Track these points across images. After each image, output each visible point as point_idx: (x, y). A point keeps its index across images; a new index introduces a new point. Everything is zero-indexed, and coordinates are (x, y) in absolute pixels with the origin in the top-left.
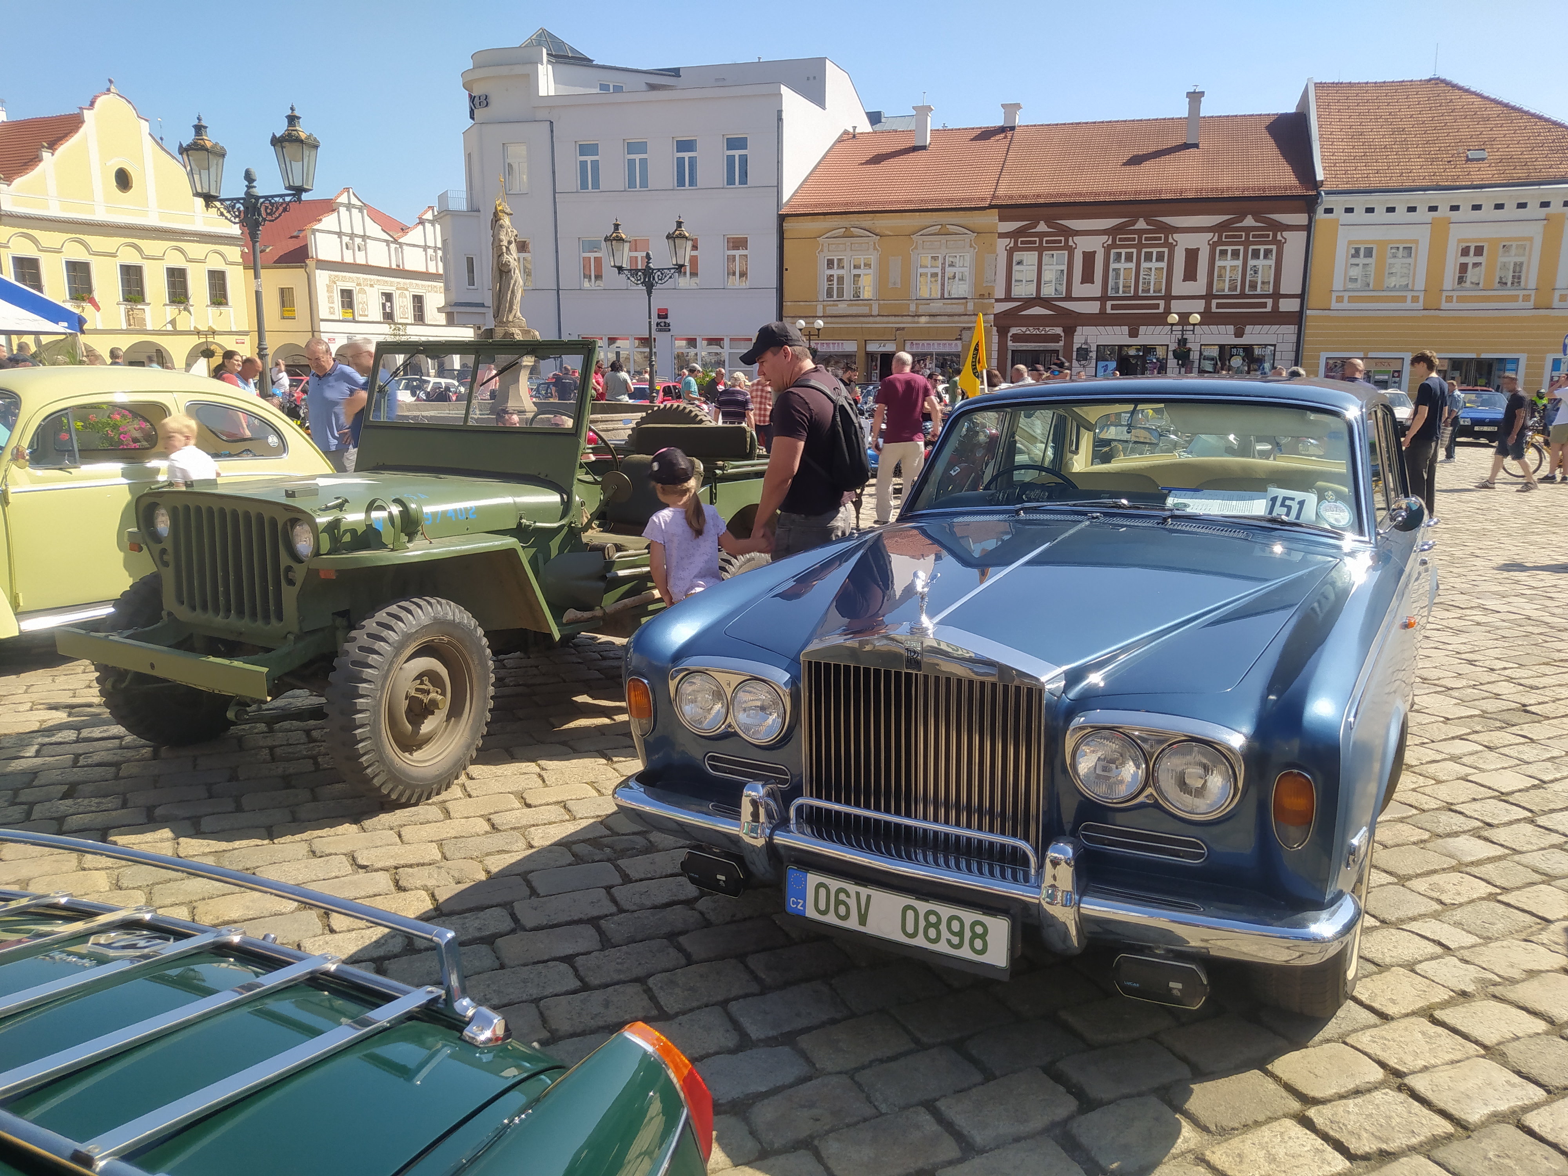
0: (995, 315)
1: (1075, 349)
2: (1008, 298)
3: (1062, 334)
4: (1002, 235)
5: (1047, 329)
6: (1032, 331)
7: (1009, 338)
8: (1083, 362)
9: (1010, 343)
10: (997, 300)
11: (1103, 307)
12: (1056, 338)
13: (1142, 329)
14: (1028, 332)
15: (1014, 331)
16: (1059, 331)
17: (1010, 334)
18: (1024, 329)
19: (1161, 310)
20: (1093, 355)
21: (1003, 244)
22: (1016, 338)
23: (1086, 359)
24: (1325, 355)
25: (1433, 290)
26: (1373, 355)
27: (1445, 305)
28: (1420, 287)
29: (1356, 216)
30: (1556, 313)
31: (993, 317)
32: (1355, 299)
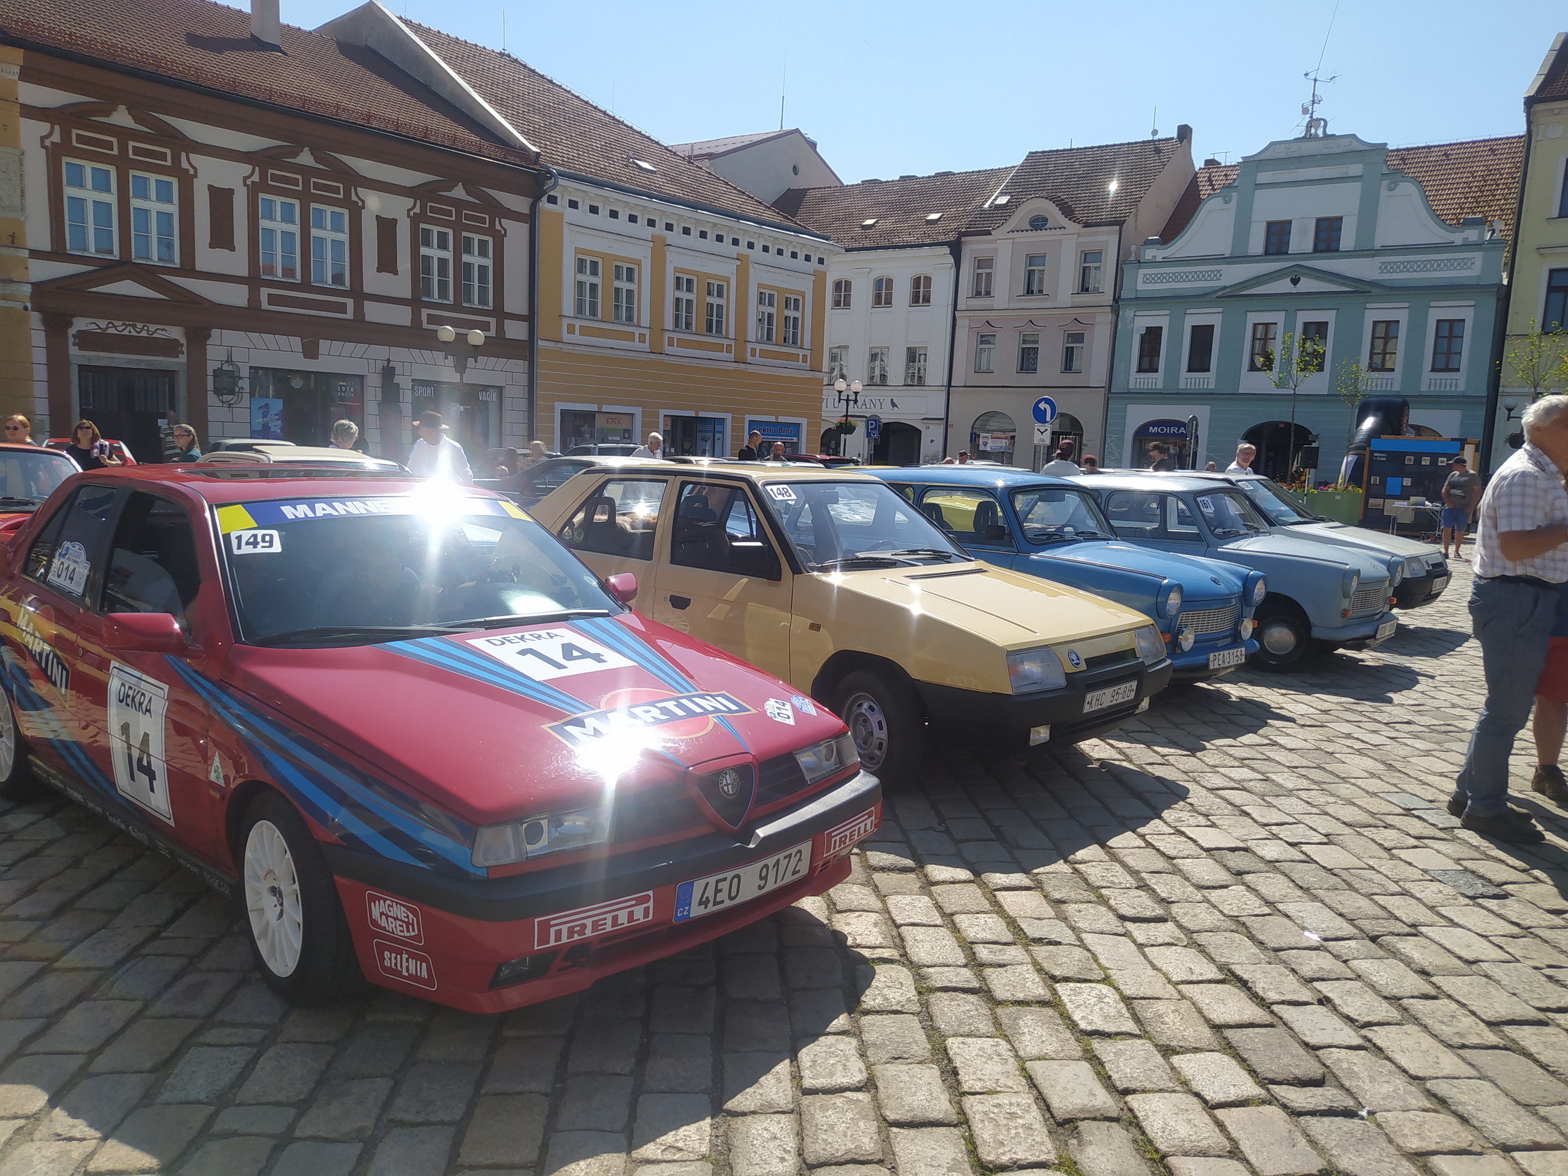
0: (34, 284)
1: (210, 372)
2: (58, 253)
3: (183, 341)
4: (32, 112)
5: (152, 328)
6: (118, 328)
7: (71, 340)
8: (226, 398)
9: (74, 351)
10: (35, 254)
11: (254, 296)
12: (170, 347)
13: (324, 344)
14: (112, 331)
15: (81, 324)
16: (175, 333)
17: (72, 331)
18: (103, 323)
19: (350, 315)
20: (245, 384)
21: (35, 132)
22: (86, 340)
23: (232, 392)
24: (559, 406)
25: (657, 328)
26: (606, 408)
27: (668, 349)
28: (645, 321)
29: (581, 215)
30: (751, 369)
31: (27, 289)
32: (584, 331)
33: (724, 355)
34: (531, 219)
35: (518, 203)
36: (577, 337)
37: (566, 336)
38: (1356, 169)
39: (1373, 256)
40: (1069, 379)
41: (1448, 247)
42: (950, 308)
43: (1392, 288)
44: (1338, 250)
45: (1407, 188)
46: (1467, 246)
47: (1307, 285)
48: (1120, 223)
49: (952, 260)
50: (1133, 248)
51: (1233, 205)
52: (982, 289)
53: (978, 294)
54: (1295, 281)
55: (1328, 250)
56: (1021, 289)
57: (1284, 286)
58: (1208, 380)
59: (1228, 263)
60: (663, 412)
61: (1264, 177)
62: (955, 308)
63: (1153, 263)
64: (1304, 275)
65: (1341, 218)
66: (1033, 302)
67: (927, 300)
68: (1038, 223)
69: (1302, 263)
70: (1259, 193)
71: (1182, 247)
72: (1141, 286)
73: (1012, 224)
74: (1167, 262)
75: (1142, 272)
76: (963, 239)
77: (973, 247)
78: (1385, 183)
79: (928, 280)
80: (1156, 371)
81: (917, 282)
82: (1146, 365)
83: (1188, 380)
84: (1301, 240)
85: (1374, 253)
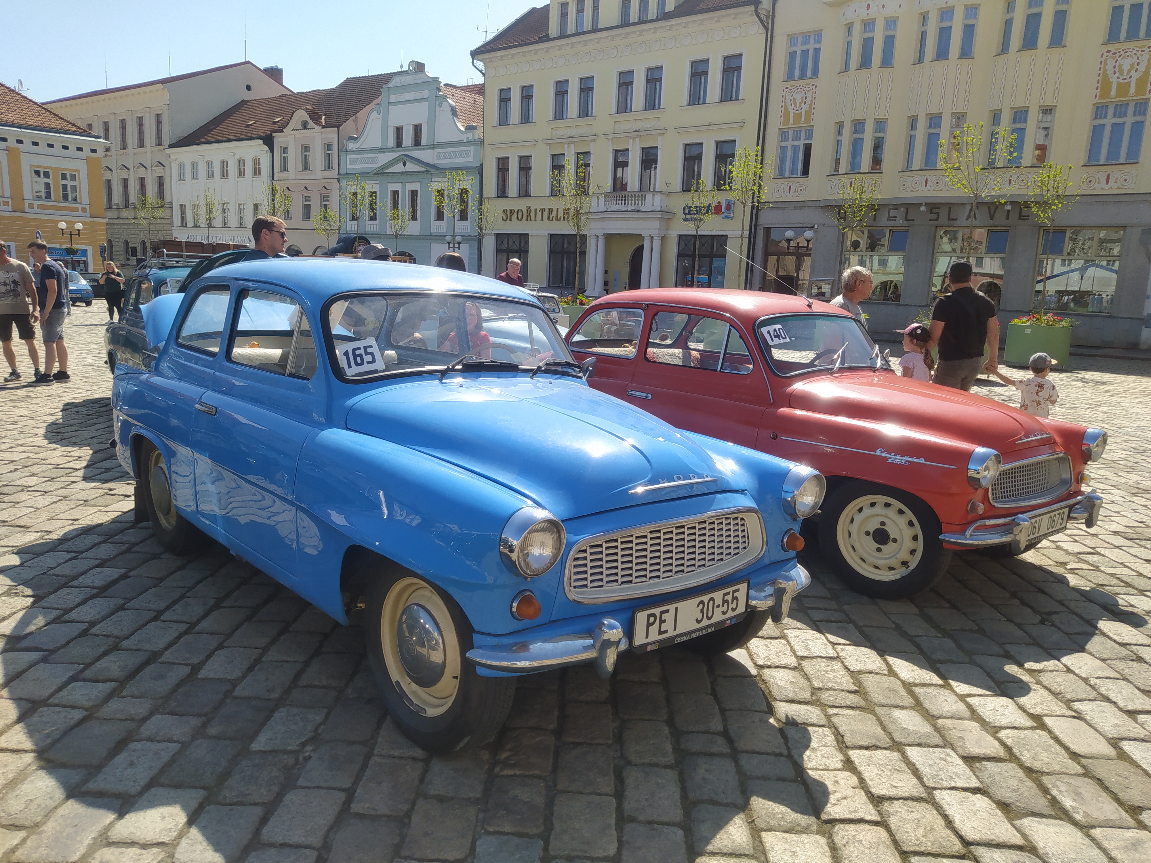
30: (28, 216)
38: (426, 94)
39: (433, 149)
41: (460, 144)
42: (271, 179)
43: (441, 169)
44: (421, 145)
45: (446, 106)
46: (469, 143)
47: (411, 167)
48: (338, 126)
49: (266, 148)
50: (344, 141)
51: (380, 115)
53: (283, 170)
54: (404, 164)
55: (417, 145)
56: (301, 167)
57: (399, 168)
59: (380, 152)
61: (392, 98)
62: (273, 179)
63: (353, 152)
64: (408, 160)
65: (421, 125)
66: (306, 175)
67: (259, 173)
68: (306, 125)
69: (407, 153)
70: (391, 108)
71: (364, 141)
72: (348, 166)
73: (292, 125)
74: (358, 151)
75: (348, 157)
76: (274, 134)
77: (279, 139)
78: (438, 103)
79: (259, 162)
81: (255, 161)
83: (368, 226)
84: (408, 139)
85: (433, 147)
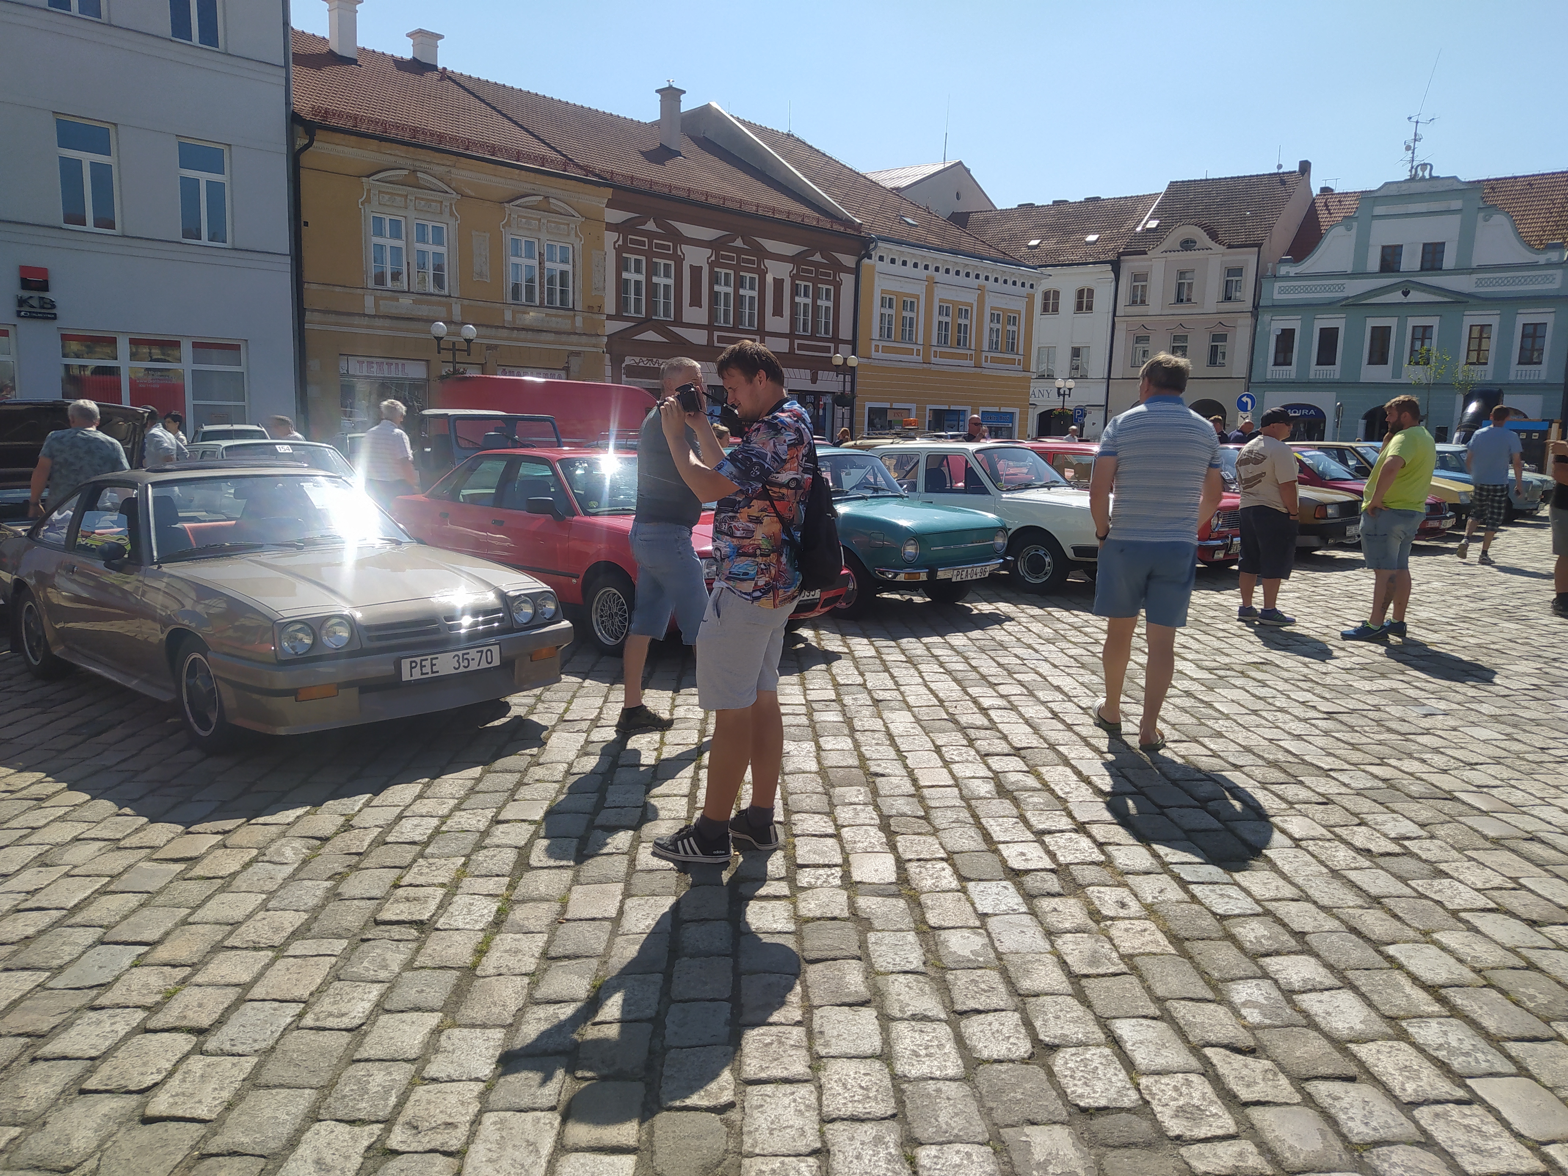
0: (608, 336)
2: (618, 316)
4: (611, 227)
6: (644, 362)
7: (623, 371)
9: (624, 378)
10: (610, 317)
11: (710, 337)
14: (641, 364)
15: (629, 361)
17: (623, 365)
18: (637, 359)
21: (611, 238)
22: (630, 371)
24: (868, 405)
25: (927, 345)
26: (895, 406)
27: (933, 360)
28: (920, 341)
29: (885, 266)
30: (986, 372)
31: (605, 339)
32: (886, 349)
33: (967, 362)
34: (856, 272)
35: (848, 260)
36: (880, 355)
37: (874, 354)
38: (1457, 204)
39: (1471, 274)
40: (1215, 372)
41: (1534, 266)
42: (1111, 315)
43: (1486, 299)
44: (1441, 269)
45: (1499, 219)
46: (1549, 265)
47: (1415, 296)
48: (1259, 246)
49: (1113, 275)
50: (1270, 265)
51: (1354, 231)
52: (1138, 299)
53: (1134, 302)
54: (1406, 294)
55: (1433, 269)
56: (1173, 298)
57: (1396, 297)
58: (1334, 372)
59: (1350, 279)
60: (929, 407)
61: (1379, 210)
62: (1114, 315)
63: (1286, 278)
64: (1413, 288)
65: (1444, 243)
66: (1182, 309)
67: (1090, 308)
68: (1187, 245)
69: (1411, 279)
70: (1375, 223)
71: (1310, 265)
72: (1276, 296)
73: (1164, 246)
74: (1299, 277)
75: (1277, 285)
76: (1122, 258)
77: (1130, 265)
78: (1481, 215)
79: (1091, 292)
80: (1290, 364)
81: (1081, 293)
82: (1281, 360)
83: (1316, 372)
84: (1411, 261)
85: (1471, 271)
